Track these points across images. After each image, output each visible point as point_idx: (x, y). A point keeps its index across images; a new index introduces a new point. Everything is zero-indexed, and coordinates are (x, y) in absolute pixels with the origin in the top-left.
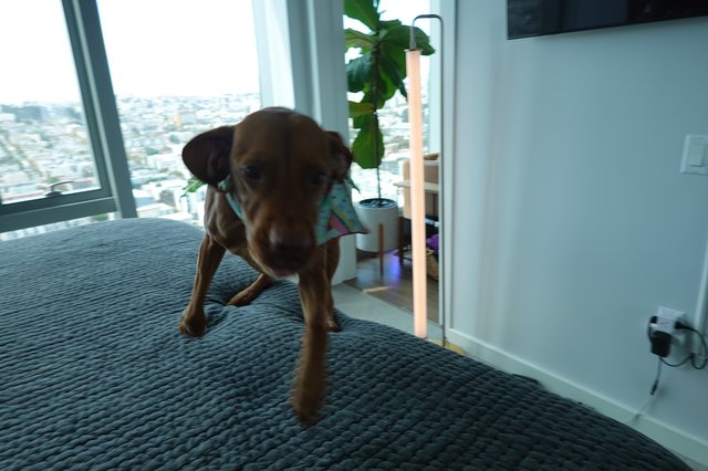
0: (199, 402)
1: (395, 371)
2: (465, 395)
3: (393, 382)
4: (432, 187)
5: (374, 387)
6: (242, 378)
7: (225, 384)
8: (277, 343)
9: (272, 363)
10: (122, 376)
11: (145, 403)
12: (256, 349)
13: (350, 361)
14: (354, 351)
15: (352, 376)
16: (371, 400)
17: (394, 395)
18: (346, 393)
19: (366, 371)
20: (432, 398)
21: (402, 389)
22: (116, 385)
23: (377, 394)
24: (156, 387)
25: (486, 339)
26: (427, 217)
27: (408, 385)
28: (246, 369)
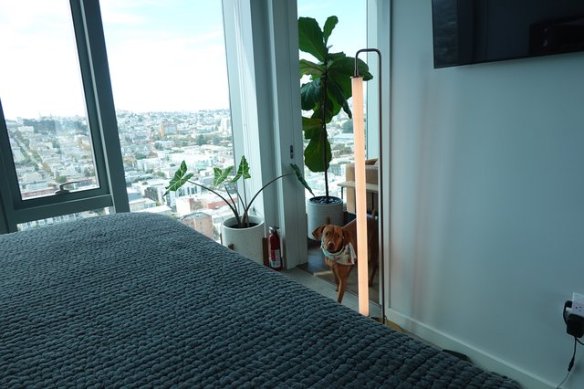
0: (181, 377)
1: (355, 353)
2: (418, 379)
3: (354, 364)
4: (372, 187)
5: (337, 367)
6: (219, 354)
7: (204, 362)
8: (251, 324)
9: (246, 341)
10: (115, 351)
11: (135, 376)
12: (232, 328)
13: (315, 342)
14: (318, 332)
15: (318, 356)
16: (334, 379)
17: (356, 377)
18: (313, 372)
19: (329, 352)
20: (389, 381)
21: (362, 372)
22: (110, 359)
23: (340, 375)
24: (144, 362)
25: (420, 318)
26: (368, 212)
27: (368, 367)
28: (223, 346)
